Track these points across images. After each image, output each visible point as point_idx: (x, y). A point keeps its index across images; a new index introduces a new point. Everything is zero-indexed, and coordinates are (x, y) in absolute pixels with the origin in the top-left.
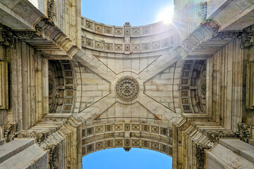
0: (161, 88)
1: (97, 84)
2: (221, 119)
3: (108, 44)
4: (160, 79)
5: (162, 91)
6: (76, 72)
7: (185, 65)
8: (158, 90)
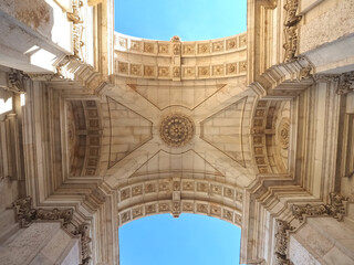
0: (128, 131)
1: (220, 135)
2: (47, 94)
3: (203, 191)
4: (129, 144)
5: (127, 127)
6: (249, 153)
7: (96, 165)
8: (132, 128)
